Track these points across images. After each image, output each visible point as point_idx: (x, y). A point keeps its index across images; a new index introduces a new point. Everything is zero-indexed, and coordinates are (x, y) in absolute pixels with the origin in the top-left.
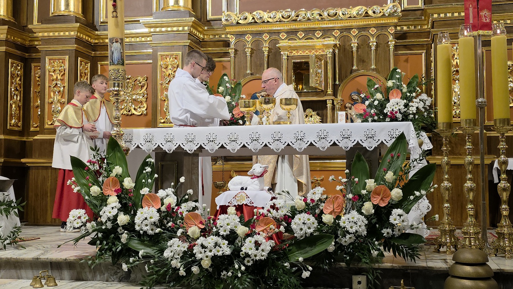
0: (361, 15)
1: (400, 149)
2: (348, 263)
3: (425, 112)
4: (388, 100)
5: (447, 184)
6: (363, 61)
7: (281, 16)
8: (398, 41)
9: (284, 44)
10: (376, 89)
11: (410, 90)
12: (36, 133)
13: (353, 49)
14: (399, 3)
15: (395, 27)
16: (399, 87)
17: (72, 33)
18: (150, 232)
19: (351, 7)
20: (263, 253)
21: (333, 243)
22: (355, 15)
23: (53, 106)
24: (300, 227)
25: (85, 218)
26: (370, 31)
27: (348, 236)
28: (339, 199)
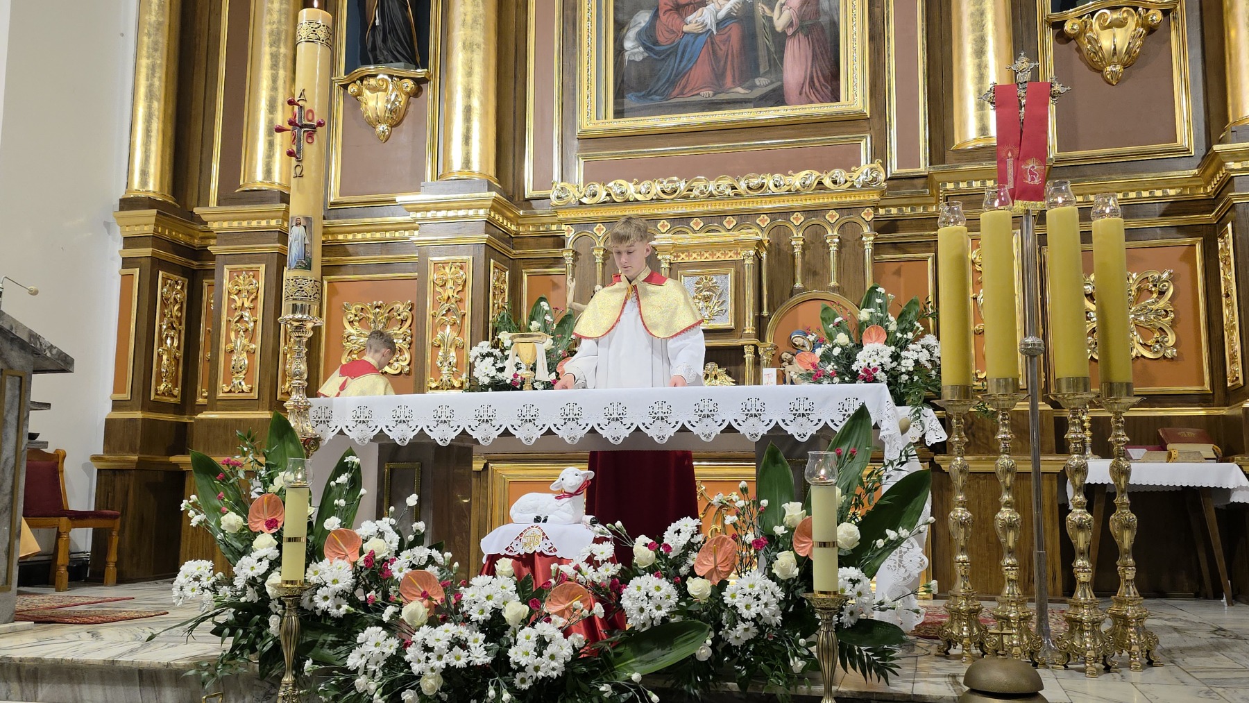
0: (809, 186)
1: (857, 442)
2: (743, 684)
3: (932, 369)
4: (860, 346)
5: (962, 513)
6: (815, 273)
7: (659, 190)
8: (880, 236)
9: (663, 242)
10: (838, 325)
11: (902, 327)
12: (203, 408)
13: (796, 250)
14: (881, 164)
15: (876, 209)
16: (882, 322)
17: (273, 223)
18: (334, 612)
19: (790, 172)
20: (554, 664)
21: (709, 642)
22: (798, 186)
23: (235, 358)
24: (640, 604)
25: (208, 579)
26: (827, 217)
27: (741, 626)
28: (726, 543)
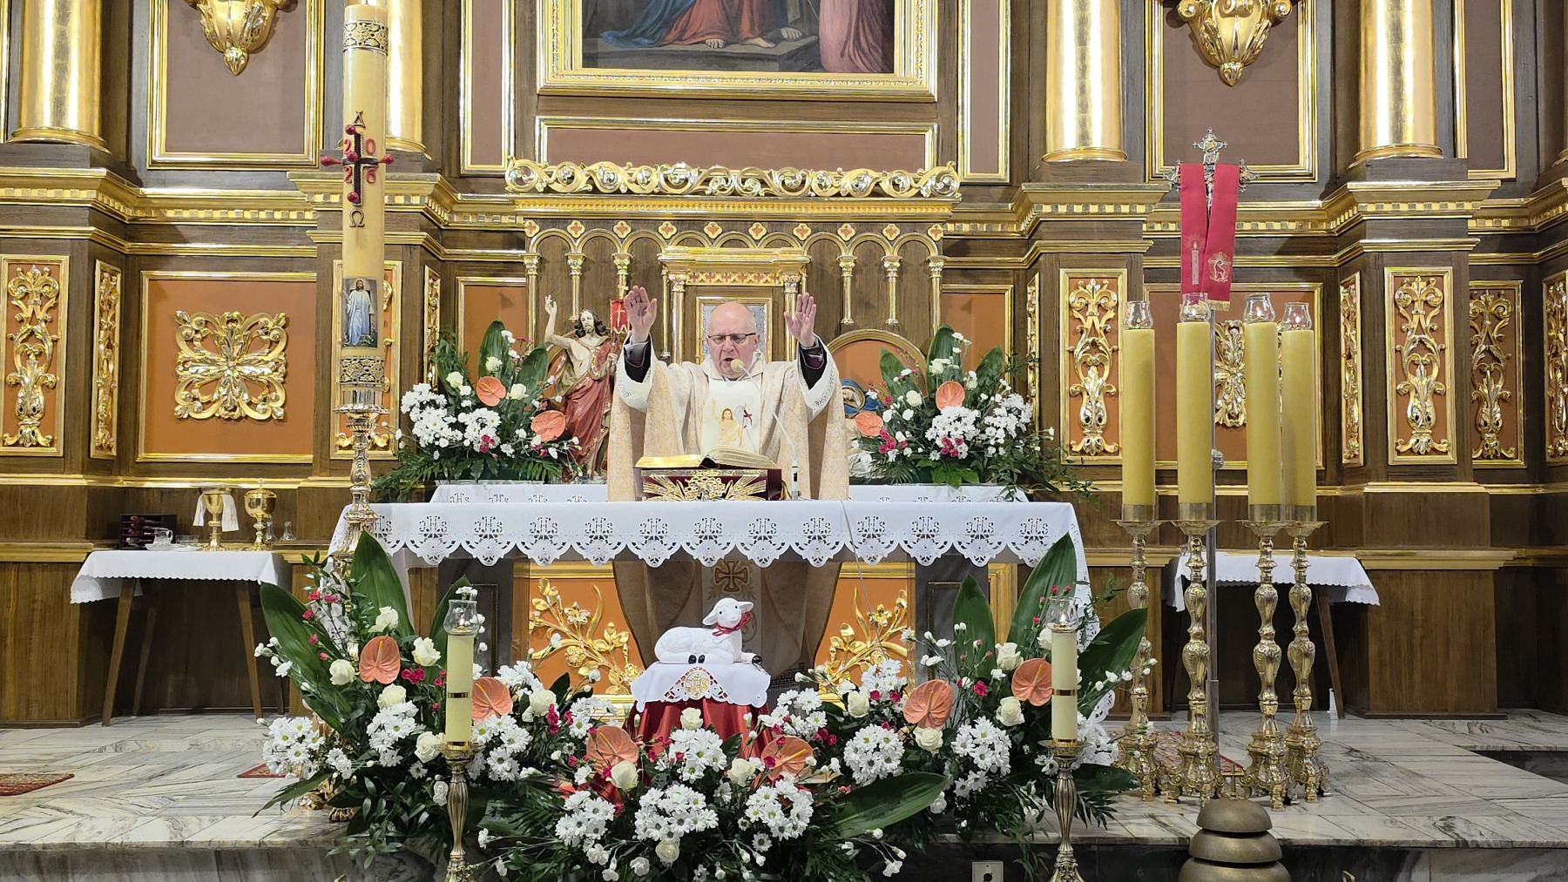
0: (863, 191)
1: (1059, 573)
3: (1019, 439)
4: (934, 408)
6: (868, 306)
7: (663, 181)
9: (675, 255)
10: (905, 379)
11: (981, 382)
14: (951, 166)
16: (957, 377)
17: (83, 195)
18: (506, 776)
21: (943, 794)
22: (850, 189)
24: (869, 757)
25: (314, 740)
26: (884, 232)
27: (972, 775)
28: (941, 688)
